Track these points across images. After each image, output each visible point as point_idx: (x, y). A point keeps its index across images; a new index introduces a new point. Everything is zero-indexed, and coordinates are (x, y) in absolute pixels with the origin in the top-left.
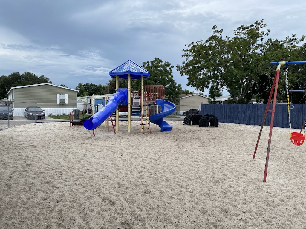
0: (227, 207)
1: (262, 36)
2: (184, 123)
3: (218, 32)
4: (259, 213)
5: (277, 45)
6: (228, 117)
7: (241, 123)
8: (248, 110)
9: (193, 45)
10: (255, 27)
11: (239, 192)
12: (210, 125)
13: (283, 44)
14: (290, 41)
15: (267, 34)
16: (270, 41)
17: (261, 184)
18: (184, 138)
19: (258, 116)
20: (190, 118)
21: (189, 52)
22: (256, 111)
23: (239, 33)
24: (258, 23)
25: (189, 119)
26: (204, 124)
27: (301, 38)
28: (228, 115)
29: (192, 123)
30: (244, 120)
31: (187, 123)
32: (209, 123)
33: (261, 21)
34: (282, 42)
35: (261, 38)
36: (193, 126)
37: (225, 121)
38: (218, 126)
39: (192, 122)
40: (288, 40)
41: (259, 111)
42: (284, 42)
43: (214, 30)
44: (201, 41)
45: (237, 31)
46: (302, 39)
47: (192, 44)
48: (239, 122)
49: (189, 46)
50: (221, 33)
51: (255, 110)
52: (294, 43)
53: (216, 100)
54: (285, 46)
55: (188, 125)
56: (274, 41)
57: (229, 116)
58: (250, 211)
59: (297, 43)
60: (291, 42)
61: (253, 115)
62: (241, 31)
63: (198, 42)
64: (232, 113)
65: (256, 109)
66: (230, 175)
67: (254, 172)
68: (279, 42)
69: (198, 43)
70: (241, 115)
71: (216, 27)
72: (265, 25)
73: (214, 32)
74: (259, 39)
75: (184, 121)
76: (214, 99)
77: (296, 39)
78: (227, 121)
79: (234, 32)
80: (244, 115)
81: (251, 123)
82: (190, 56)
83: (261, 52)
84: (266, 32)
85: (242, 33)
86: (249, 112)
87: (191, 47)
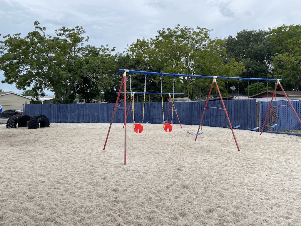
0: (114, 187)
1: (82, 41)
2: (7, 126)
3: (41, 29)
4: (137, 184)
5: (95, 51)
6: (57, 116)
7: (71, 122)
8: (77, 110)
9: (9, 37)
10: (76, 31)
11: (114, 175)
12: (40, 126)
13: (99, 51)
14: (105, 49)
15: (87, 40)
16: (89, 47)
17: (125, 166)
18: (20, 142)
19: (86, 115)
20: (15, 120)
21: (4, 45)
22: (85, 110)
23: (60, 34)
24: (78, 28)
25: (13, 121)
26: (33, 126)
27: (112, 48)
28: (57, 114)
29: (17, 126)
30: (73, 119)
31: (12, 126)
32: (40, 124)
33: (81, 27)
34: (98, 50)
35: (81, 43)
36: (20, 128)
37: (54, 120)
38: (49, 127)
39: (17, 124)
40: (103, 48)
41: (87, 110)
42: (100, 49)
43: (36, 26)
44: (19, 34)
45: (58, 32)
46: (113, 50)
47: (9, 35)
48: (68, 121)
49: (5, 37)
50: (44, 31)
51: (83, 109)
52: (107, 52)
53: (39, 100)
54: (101, 53)
55: (12, 128)
56: (92, 48)
57: (59, 115)
58: (131, 186)
59: (110, 52)
60: (105, 51)
61: (82, 114)
62: (62, 32)
63: (15, 35)
64: (61, 112)
65: (85, 108)
66: (96, 165)
67: (111, 159)
68: (96, 49)
69: (15, 37)
70: (70, 114)
71: (39, 23)
72: (84, 31)
73: (36, 28)
74: (80, 43)
75: (7, 123)
76: (37, 99)
77: (109, 49)
78: (57, 121)
79: (56, 32)
80: (73, 114)
81: (80, 121)
82: (6, 49)
83: (81, 56)
84: (86, 38)
85: (63, 34)
86: (78, 110)
87: (7, 39)
